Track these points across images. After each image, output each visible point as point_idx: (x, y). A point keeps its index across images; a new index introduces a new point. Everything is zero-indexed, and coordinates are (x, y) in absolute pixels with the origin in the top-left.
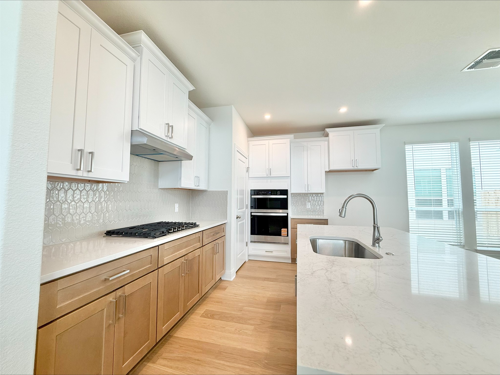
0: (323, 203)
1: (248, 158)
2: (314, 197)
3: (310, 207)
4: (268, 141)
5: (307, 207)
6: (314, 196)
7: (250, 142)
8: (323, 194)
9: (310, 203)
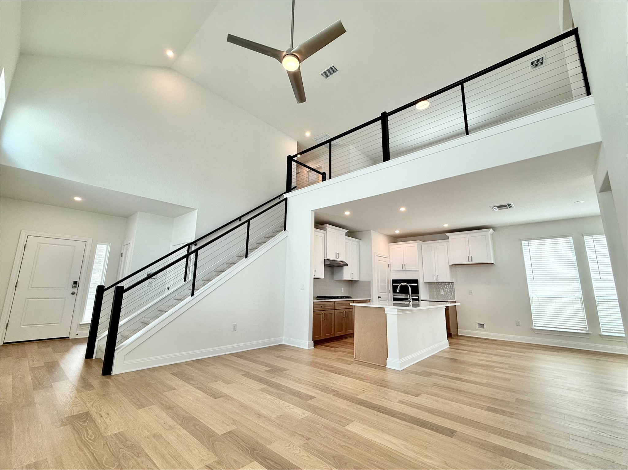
0: (454, 290)
1: (389, 257)
2: (446, 286)
3: (443, 293)
4: (402, 245)
5: (441, 293)
6: (446, 284)
7: (390, 246)
8: (453, 283)
9: (443, 290)
